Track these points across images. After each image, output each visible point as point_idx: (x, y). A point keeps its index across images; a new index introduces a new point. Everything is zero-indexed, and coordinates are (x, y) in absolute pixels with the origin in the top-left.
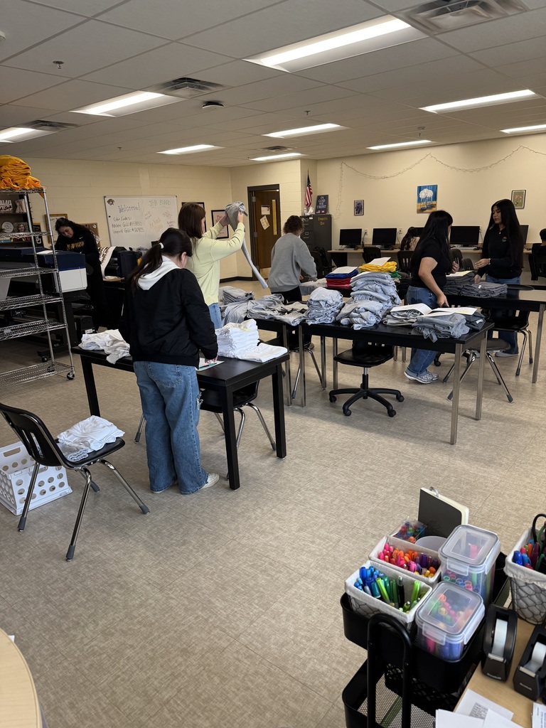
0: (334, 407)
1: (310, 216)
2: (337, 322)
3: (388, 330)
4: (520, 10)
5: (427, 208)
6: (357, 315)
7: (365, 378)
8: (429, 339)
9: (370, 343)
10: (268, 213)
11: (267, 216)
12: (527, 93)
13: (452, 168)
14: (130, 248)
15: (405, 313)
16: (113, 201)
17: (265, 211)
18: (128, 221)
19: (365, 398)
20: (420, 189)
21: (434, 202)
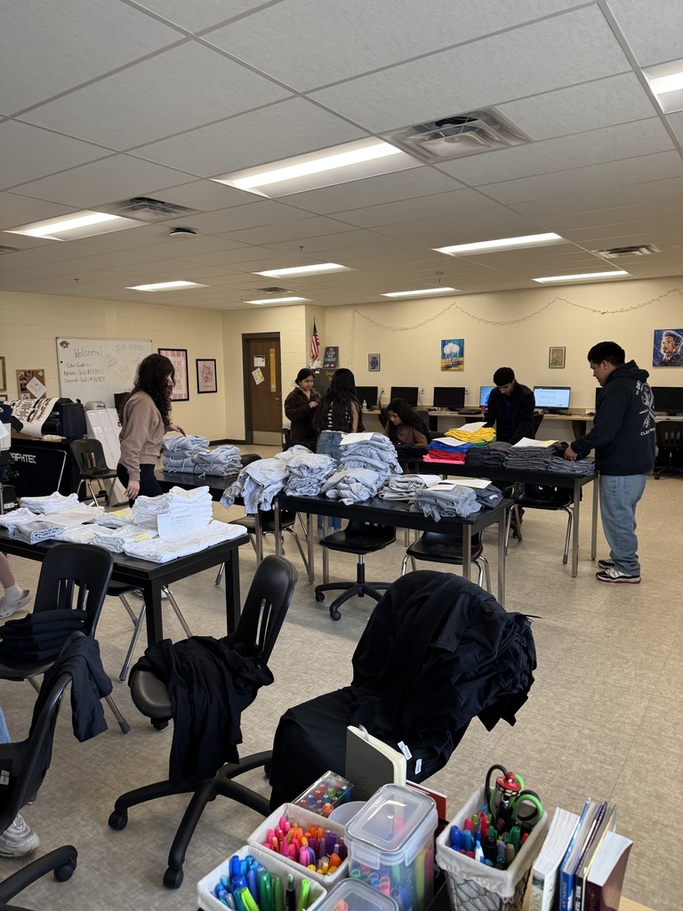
0: (321, 608)
1: (317, 369)
2: (323, 495)
3: (386, 507)
4: (523, 140)
5: (453, 365)
6: (346, 486)
7: (361, 568)
8: (431, 518)
9: (367, 523)
10: (263, 364)
11: (261, 368)
12: (552, 237)
13: (480, 320)
14: (78, 401)
15: (406, 484)
16: (67, 344)
17: (259, 362)
18: (85, 369)
19: (361, 595)
20: (444, 343)
21: (461, 359)
